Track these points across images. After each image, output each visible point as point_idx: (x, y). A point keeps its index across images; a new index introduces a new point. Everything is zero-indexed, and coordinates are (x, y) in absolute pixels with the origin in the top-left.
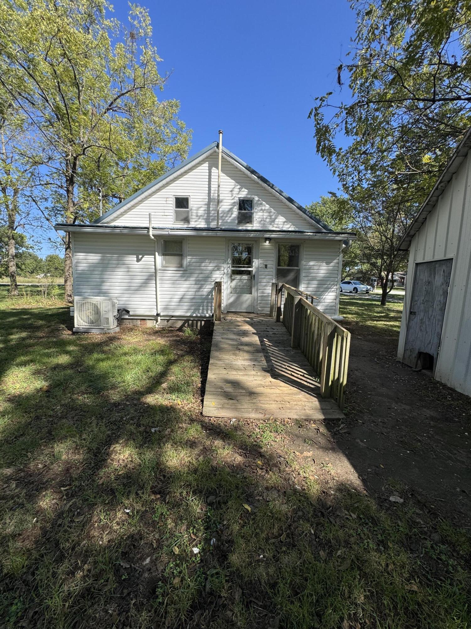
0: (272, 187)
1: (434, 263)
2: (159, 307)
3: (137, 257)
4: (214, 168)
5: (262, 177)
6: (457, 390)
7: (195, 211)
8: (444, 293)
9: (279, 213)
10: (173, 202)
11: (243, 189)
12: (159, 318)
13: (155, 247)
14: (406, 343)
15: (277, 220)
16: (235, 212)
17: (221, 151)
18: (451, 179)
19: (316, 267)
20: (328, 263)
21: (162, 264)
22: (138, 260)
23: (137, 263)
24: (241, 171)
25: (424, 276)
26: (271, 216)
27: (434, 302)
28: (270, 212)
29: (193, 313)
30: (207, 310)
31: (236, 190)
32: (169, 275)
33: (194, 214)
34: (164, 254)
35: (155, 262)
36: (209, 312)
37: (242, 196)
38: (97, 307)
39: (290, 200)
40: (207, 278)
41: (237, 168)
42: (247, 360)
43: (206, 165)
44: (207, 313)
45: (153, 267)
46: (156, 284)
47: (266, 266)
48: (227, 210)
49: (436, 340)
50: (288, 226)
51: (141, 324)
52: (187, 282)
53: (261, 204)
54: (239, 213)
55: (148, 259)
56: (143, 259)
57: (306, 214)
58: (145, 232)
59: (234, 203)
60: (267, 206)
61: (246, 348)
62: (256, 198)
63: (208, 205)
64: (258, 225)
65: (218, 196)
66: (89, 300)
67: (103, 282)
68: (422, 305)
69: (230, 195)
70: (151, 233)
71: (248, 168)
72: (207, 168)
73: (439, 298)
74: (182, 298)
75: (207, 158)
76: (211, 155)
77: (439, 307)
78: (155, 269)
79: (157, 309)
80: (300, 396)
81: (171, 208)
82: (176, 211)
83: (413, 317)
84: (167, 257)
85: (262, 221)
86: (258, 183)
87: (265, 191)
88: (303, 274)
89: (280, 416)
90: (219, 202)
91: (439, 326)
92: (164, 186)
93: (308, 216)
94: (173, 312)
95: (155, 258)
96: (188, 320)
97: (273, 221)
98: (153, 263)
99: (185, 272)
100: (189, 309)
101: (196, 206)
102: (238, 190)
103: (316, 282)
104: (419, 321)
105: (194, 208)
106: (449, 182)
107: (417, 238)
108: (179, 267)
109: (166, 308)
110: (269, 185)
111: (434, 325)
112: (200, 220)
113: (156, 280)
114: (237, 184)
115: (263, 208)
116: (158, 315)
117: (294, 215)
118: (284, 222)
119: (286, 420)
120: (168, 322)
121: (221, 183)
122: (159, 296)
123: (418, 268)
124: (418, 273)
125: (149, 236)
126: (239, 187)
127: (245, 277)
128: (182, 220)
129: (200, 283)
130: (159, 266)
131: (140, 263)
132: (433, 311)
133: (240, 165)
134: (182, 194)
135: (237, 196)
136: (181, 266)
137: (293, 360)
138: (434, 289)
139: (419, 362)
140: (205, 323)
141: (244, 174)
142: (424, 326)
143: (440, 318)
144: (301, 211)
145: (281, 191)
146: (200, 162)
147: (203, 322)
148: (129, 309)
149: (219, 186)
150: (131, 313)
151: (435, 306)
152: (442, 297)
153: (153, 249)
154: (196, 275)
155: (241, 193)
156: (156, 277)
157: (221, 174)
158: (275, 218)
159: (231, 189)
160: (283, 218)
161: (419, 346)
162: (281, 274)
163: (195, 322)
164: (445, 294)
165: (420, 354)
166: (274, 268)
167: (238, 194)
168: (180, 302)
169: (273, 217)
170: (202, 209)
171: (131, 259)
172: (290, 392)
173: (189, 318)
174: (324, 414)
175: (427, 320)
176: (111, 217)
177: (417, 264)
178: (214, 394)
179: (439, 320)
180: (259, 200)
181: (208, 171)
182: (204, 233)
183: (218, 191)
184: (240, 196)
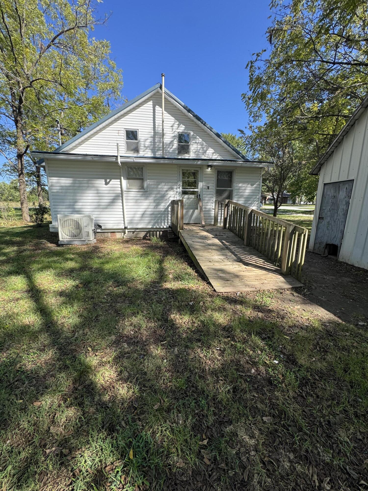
0: (204, 125)
1: (338, 183)
2: (126, 222)
3: (106, 181)
4: (157, 106)
5: (196, 115)
6: (355, 265)
7: (143, 143)
8: (346, 203)
9: (209, 146)
10: (124, 134)
11: (181, 125)
12: (127, 231)
13: (120, 172)
14: (315, 239)
15: (208, 152)
16: (176, 144)
17: (163, 91)
18: (354, 123)
19: (243, 188)
20: (252, 185)
21: (127, 186)
22: (107, 184)
23: (105, 186)
24: (179, 110)
25: (331, 192)
26: (203, 148)
27: (338, 210)
28: (202, 145)
29: (154, 225)
30: (164, 223)
31: (176, 126)
32: (132, 195)
33: (142, 145)
34: (128, 178)
35: (121, 185)
36: (166, 224)
37: (181, 131)
38: (78, 223)
39: (218, 135)
40: (163, 197)
41: (176, 107)
42: (220, 255)
43: (151, 103)
44: (165, 225)
45: (120, 189)
46: (123, 203)
47: (208, 188)
48: (169, 142)
49: (340, 235)
50: (216, 156)
51: (111, 236)
52: (147, 201)
53: (196, 138)
54: (179, 145)
55: (115, 183)
56: (111, 183)
57: (230, 147)
58: (114, 159)
59: (175, 136)
60: (200, 140)
61: (214, 247)
62: (192, 133)
63: (154, 137)
64: (193, 155)
65: (163, 130)
66: (70, 217)
67: (76, 202)
68: (329, 213)
69: (171, 130)
70: (119, 160)
71: (185, 108)
72: (152, 106)
73: (342, 207)
74: (143, 214)
75: (151, 97)
76: (154, 95)
77: (343, 213)
78: (122, 190)
79: (124, 223)
80: (270, 275)
81: (123, 140)
82: (127, 142)
83: (321, 221)
84: (131, 181)
85: (197, 152)
86: (193, 121)
87: (199, 128)
88: (235, 193)
89: (266, 289)
90: (163, 135)
91: (342, 226)
92: (116, 120)
93: (231, 148)
94: (137, 225)
95: (121, 182)
96: (149, 231)
97: (205, 152)
98: (120, 186)
99: (145, 193)
100: (149, 223)
101: (143, 138)
102: (177, 126)
103: (243, 199)
104: (326, 223)
105: (142, 140)
106: (352, 126)
107: (325, 166)
108: (140, 189)
109: (131, 222)
110: (202, 123)
111: (338, 225)
112: (147, 150)
113: (122, 200)
114: (176, 121)
115: (197, 141)
116: (126, 228)
117: (221, 148)
118: (213, 153)
119: (271, 290)
120: (133, 233)
121: (165, 120)
122: (125, 213)
123: (326, 187)
124: (325, 190)
125: (117, 163)
126: (177, 123)
127: (193, 196)
128: (132, 150)
129: (157, 202)
130: (124, 188)
131: (108, 185)
132: (337, 216)
133: (179, 104)
134: (132, 127)
135: (176, 130)
136: (142, 187)
137: (251, 254)
138: (338, 201)
139: (326, 250)
140: (163, 233)
141: (182, 112)
142: (330, 226)
143: (343, 220)
144: (227, 144)
145: (211, 128)
146: (146, 100)
147: (161, 233)
148: (100, 224)
149: (163, 122)
150: (103, 228)
151: (339, 213)
152: (345, 206)
153: (119, 174)
154: (154, 195)
155: (180, 128)
156: (122, 197)
157: (164, 112)
158: (207, 150)
159: (171, 125)
160: (212, 150)
161: (326, 240)
162: (219, 193)
163: (155, 232)
164: (348, 204)
165: (327, 245)
166: (214, 189)
167: (177, 129)
168: (142, 217)
169: (205, 149)
170: (148, 141)
171: (101, 183)
172: (261, 273)
173: (150, 230)
174: (290, 284)
175: (333, 222)
176: (71, 146)
177: (325, 184)
178: (214, 279)
179: (342, 222)
180: (193, 135)
181: (152, 109)
182: (162, 161)
183: (163, 126)
184: (178, 131)
